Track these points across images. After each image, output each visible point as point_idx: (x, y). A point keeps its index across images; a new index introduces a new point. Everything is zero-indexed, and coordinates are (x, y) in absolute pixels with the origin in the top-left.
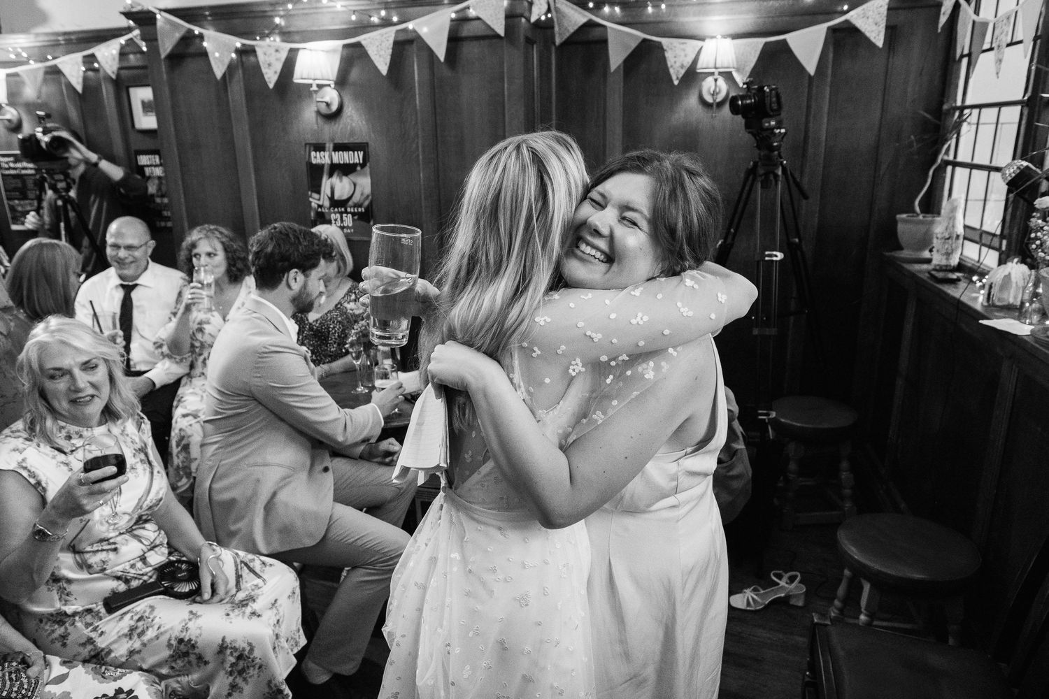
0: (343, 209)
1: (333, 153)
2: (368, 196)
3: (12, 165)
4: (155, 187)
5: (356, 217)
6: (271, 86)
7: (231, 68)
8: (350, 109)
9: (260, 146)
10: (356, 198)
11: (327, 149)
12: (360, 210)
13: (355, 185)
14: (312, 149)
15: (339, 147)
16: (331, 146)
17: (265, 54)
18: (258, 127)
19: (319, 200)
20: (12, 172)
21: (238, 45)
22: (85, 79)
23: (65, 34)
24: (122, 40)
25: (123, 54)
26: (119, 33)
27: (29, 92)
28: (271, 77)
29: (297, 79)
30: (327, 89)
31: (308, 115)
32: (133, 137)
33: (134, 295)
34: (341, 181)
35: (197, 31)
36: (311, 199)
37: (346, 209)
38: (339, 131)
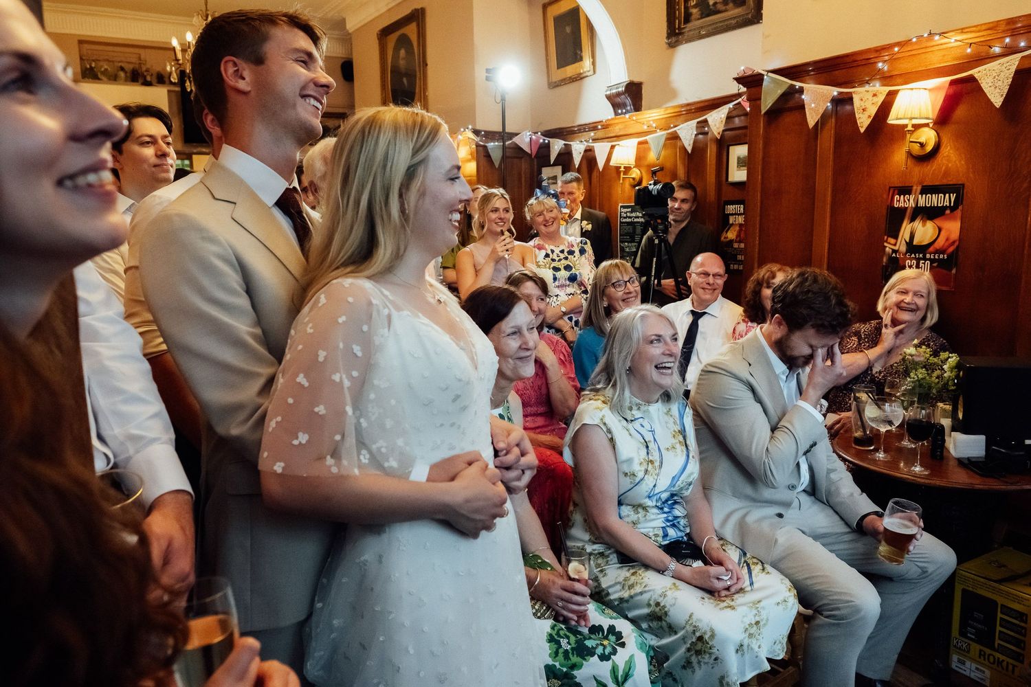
0: (921, 256)
1: (920, 196)
2: (954, 242)
3: (628, 215)
4: (735, 233)
5: (935, 265)
6: (862, 130)
7: (825, 117)
8: (949, 148)
9: (841, 191)
10: (941, 242)
11: (914, 191)
12: (941, 256)
13: (940, 230)
14: (896, 192)
15: (926, 190)
16: (919, 188)
17: (862, 100)
18: (842, 171)
19: (895, 245)
20: (628, 220)
21: (835, 93)
22: (695, 142)
23: (688, 105)
24: (731, 105)
25: (729, 118)
26: (728, 100)
27: (652, 156)
28: (863, 121)
29: (892, 120)
30: (926, 129)
31: (899, 157)
32: (725, 188)
35: (798, 84)
36: (885, 244)
37: (924, 256)
38: (931, 172)
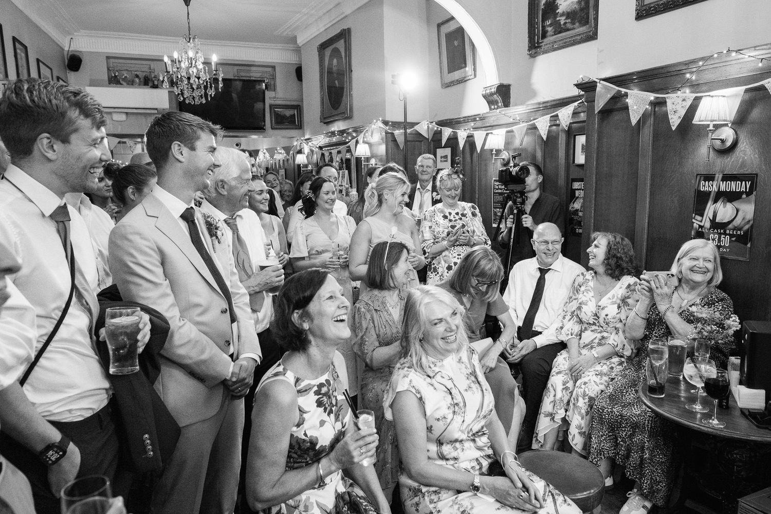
0: (722, 231)
1: (721, 182)
2: (749, 221)
3: (500, 187)
5: (734, 239)
6: (674, 128)
7: (645, 117)
8: (745, 143)
9: (658, 177)
10: (738, 222)
11: (716, 178)
12: (739, 233)
13: (738, 211)
14: (702, 178)
15: (726, 178)
16: (721, 176)
17: (673, 104)
18: (659, 160)
19: (701, 221)
20: (500, 191)
21: (652, 98)
22: (549, 132)
23: (544, 103)
24: (576, 104)
25: (575, 113)
26: (574, 99)
27: (517, 143)
28: (675, 121)
29: (696, 121)
30: (726, 128)
31: (703, 152)
32: (572, 168)
33: (547, 276)
34: (725, 207)
35: (623, 90)
36: (694, 220)
37: (725, 231)
38: (730, 164)
